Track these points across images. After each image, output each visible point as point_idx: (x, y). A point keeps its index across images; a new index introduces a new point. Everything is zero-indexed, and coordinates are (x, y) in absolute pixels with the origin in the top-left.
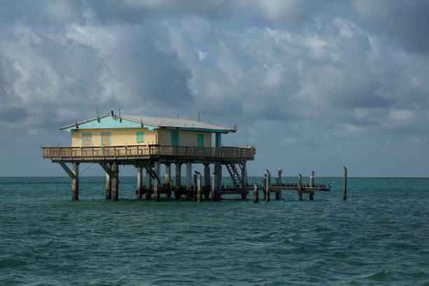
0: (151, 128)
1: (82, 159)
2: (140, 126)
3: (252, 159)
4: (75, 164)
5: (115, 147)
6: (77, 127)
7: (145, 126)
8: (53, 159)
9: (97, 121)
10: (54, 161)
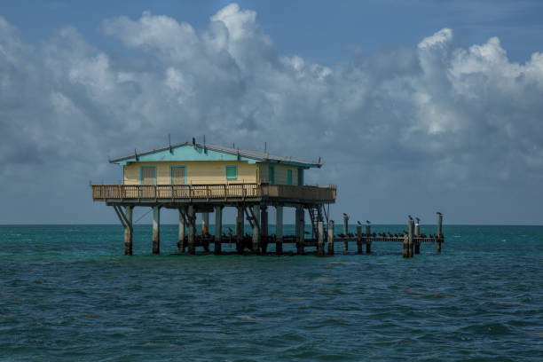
0: (252, 162)
1: (138, 201)
2: (235, 158)
3: (333, 201)
4: (128, 207)
5: (207, 185)
6: (137, 159)
7: (243, 159)
8: (110, 201)
9: (168, 151)
10: (109, 204)
